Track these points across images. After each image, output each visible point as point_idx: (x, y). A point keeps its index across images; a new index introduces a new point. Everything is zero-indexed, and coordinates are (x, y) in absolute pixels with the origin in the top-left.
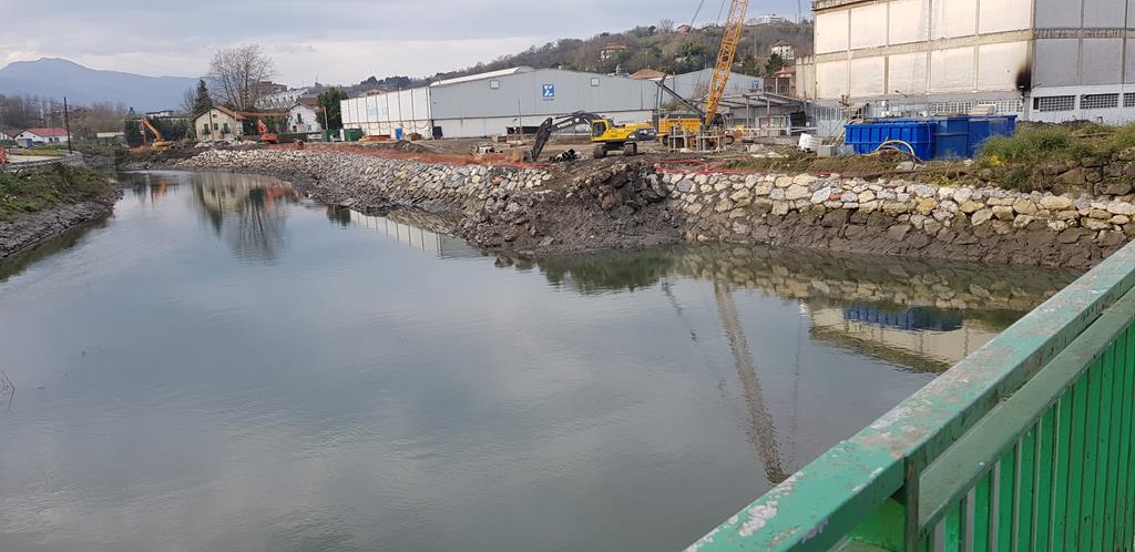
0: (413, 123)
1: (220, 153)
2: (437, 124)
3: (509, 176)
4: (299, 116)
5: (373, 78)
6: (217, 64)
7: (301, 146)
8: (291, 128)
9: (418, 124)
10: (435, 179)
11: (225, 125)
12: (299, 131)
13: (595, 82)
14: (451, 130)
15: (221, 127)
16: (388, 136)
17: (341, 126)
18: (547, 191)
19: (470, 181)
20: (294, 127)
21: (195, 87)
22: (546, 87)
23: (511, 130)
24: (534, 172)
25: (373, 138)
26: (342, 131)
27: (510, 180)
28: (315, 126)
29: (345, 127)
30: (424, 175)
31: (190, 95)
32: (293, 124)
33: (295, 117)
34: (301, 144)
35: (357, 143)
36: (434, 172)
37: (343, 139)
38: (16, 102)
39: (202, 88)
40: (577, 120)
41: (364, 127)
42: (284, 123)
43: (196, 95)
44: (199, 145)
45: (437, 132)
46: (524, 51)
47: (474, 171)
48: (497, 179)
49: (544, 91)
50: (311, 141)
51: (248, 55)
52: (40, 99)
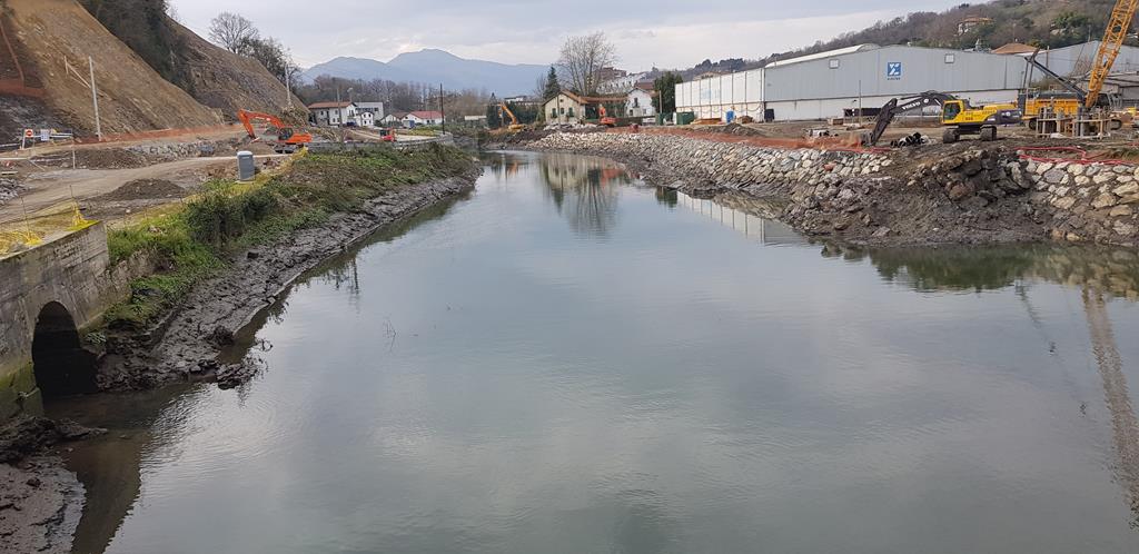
0: (745, 106)
1: (564, 135)
2: (769, 107)
3: (844, 161)
4: (636, 100)
5: (708, 61)
6: (566, 52)
7: (636, 130)
8: (628, 112)
9: (750, 107)
10: (764, 163)
11: (571, 109)
12: (635, 116)
13: (950, 59)
14: (784, 113)
15: (567, 111)
16: (719, 120)
17: (675, 109)
18: (886, 178)
19: (801, 166)
20: (631, 111)
21: (546, 74)
22: (892, 66)
23: (848, 112)
24: (872, 157)
25: (704, 121)
26: (675, 114)
27: (844, 165)
28: (650, 110)
29: (678, 110)
30: (753, 158)
31: (541, 81)
32: (630, 107)
33: (633, 101)
34: (636, 127)
35: (688, 126)
36: (763, 156)
37: (675, 123)
38: (403, 88)
39: (552, 75)
40: (926, 101)
41: (696, 110)
42: (622, 107)
43: (547, 82)
44: (547, 128)
45: (769, 115)
46: (868, 27)
47: (806, 155)
48: (830, 164)
49: (890, 70)
50: (645, 124)
51: (594, 41)
52: (421, 85)
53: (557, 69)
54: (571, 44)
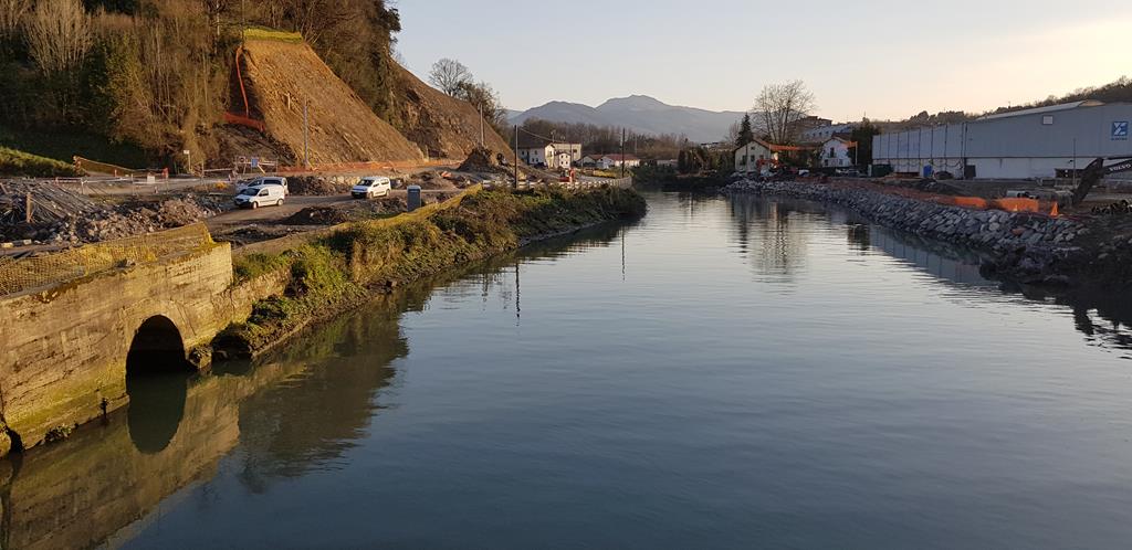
0: (944, 161)
2: (970, 163)
3: (1035, 226)
4: (832, 149)
5: (925, 112)
8: (823, 162)
9: (950, 163)
11: (761, 157)
12: (830, 165)
14: (986, 170)
15: (757, 159)
16: (917, 174)
17: (872, 161)
20: (826, 161)
21: (740, 122)
23: (1060, 173)
25: (900, 174)
26: (870, 166)
28: (847, 161)
29: (875, 163)
32: (825, 158)
33: (829, 151)
39: (746, 123)
41: (893, 162)
42: (817, 157)
43: (740, 129)
45: (969, 171)
47: (994, 218)
48: (1020, 229)
50: (838, 175)
51: (791, 90)
53: (751, 117)
54: (768, 92)
